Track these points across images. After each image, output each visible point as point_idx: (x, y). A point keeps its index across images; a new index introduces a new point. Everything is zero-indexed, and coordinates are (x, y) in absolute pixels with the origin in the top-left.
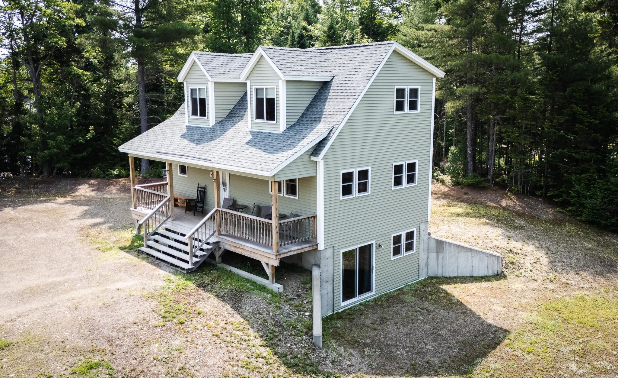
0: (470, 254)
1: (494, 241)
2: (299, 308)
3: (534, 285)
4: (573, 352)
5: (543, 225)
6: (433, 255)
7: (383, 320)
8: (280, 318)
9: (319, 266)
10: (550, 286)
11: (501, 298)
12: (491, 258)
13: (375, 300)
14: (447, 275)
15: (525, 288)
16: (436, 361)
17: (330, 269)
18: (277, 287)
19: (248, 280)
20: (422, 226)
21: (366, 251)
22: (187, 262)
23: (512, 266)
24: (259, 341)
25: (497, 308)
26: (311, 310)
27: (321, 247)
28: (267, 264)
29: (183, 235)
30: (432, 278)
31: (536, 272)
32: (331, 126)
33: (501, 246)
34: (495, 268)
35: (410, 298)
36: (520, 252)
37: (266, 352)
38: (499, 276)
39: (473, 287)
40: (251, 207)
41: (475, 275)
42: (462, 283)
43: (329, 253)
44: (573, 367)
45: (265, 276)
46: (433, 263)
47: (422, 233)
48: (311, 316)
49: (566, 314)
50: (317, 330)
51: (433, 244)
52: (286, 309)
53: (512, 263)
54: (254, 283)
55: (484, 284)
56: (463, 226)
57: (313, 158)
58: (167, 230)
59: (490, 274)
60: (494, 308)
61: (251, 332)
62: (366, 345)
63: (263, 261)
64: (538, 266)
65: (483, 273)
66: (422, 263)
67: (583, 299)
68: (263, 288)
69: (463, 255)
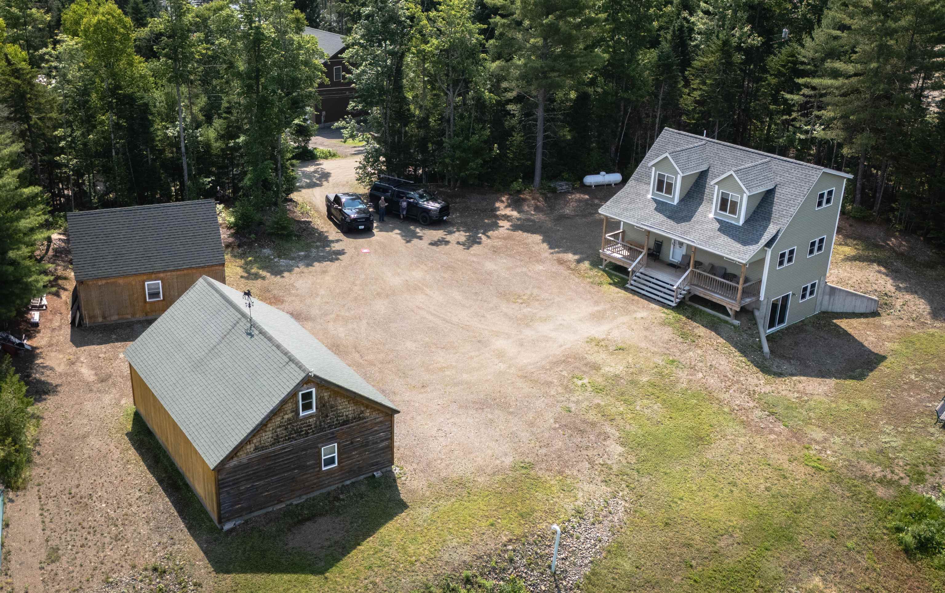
0: (854, 297)
1: (874, 285)
2: (752, 336)
3: (900, 322)
4: (916, 369)
5: (918, 268)
6: (827, 297)
7: (796, 344)
8: (743, 341)
9: (758, 309)
10: (911, 324)
11: (875, 332)
12: (870, 301)
13: (787, 329)
14: (835, 311)
15: (892, 324)
16: (833, 369)
17: (765, 311)
18: (737, 322)
19: (714, 316)
20: (822, 279)
21: (785, 299)
22: (672, 301)
23: (885, 307)
24: (738, 354)
25: (871, 339)
26: (759, 338)
27: (762, 298)
28: (731, 309)
29: (672, 286)
30: (824, 313)
31: (903, 312)
32: (778, 227)
33: (879, 290)
34: (872, 308)
35: (809, 328)
36: (893, 295)
37: (744, 359)
38: (875, 314)
39: (855, 322)
40: (707, 264)
41: (857, 311)
42: (846, 318)
43: (765, 302)
44: (913, 377)
45: (728, 315)
46: (825, 303)
47: (821, 282)
48: (760, 341)
49: (918, 345)
50: (766, 348)
51: (828, 290)
52: (745, 336)
53: (886, 304)
54: (719, 318)
55: (863, 320)
56: (849, 270)
57: (766, 248)
58: (641, 273)
59: (868, 311)
60: (869, 338)
61: (731, 348)
62: (790, 358)
63: (728, 307)
64: (905, 307)
65: (862, 310)
66: (818, 303)
67: (933, 335)
68: (726, 322)
69: (849, 299)
